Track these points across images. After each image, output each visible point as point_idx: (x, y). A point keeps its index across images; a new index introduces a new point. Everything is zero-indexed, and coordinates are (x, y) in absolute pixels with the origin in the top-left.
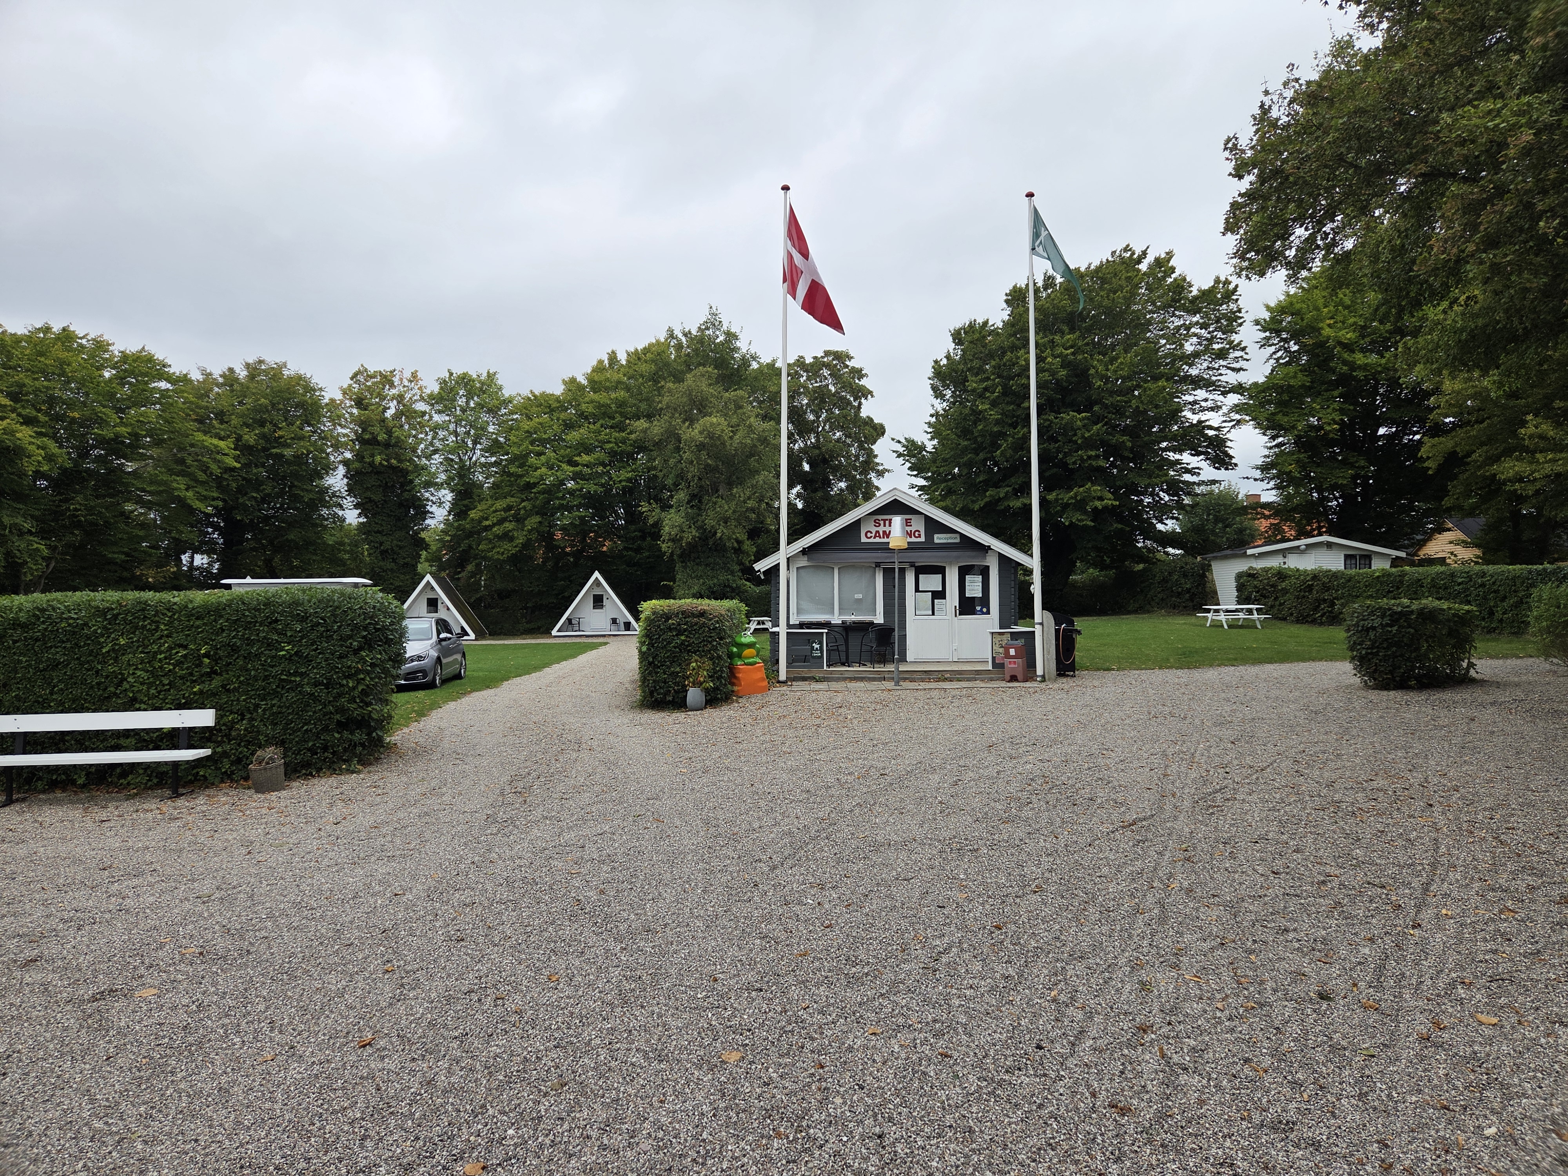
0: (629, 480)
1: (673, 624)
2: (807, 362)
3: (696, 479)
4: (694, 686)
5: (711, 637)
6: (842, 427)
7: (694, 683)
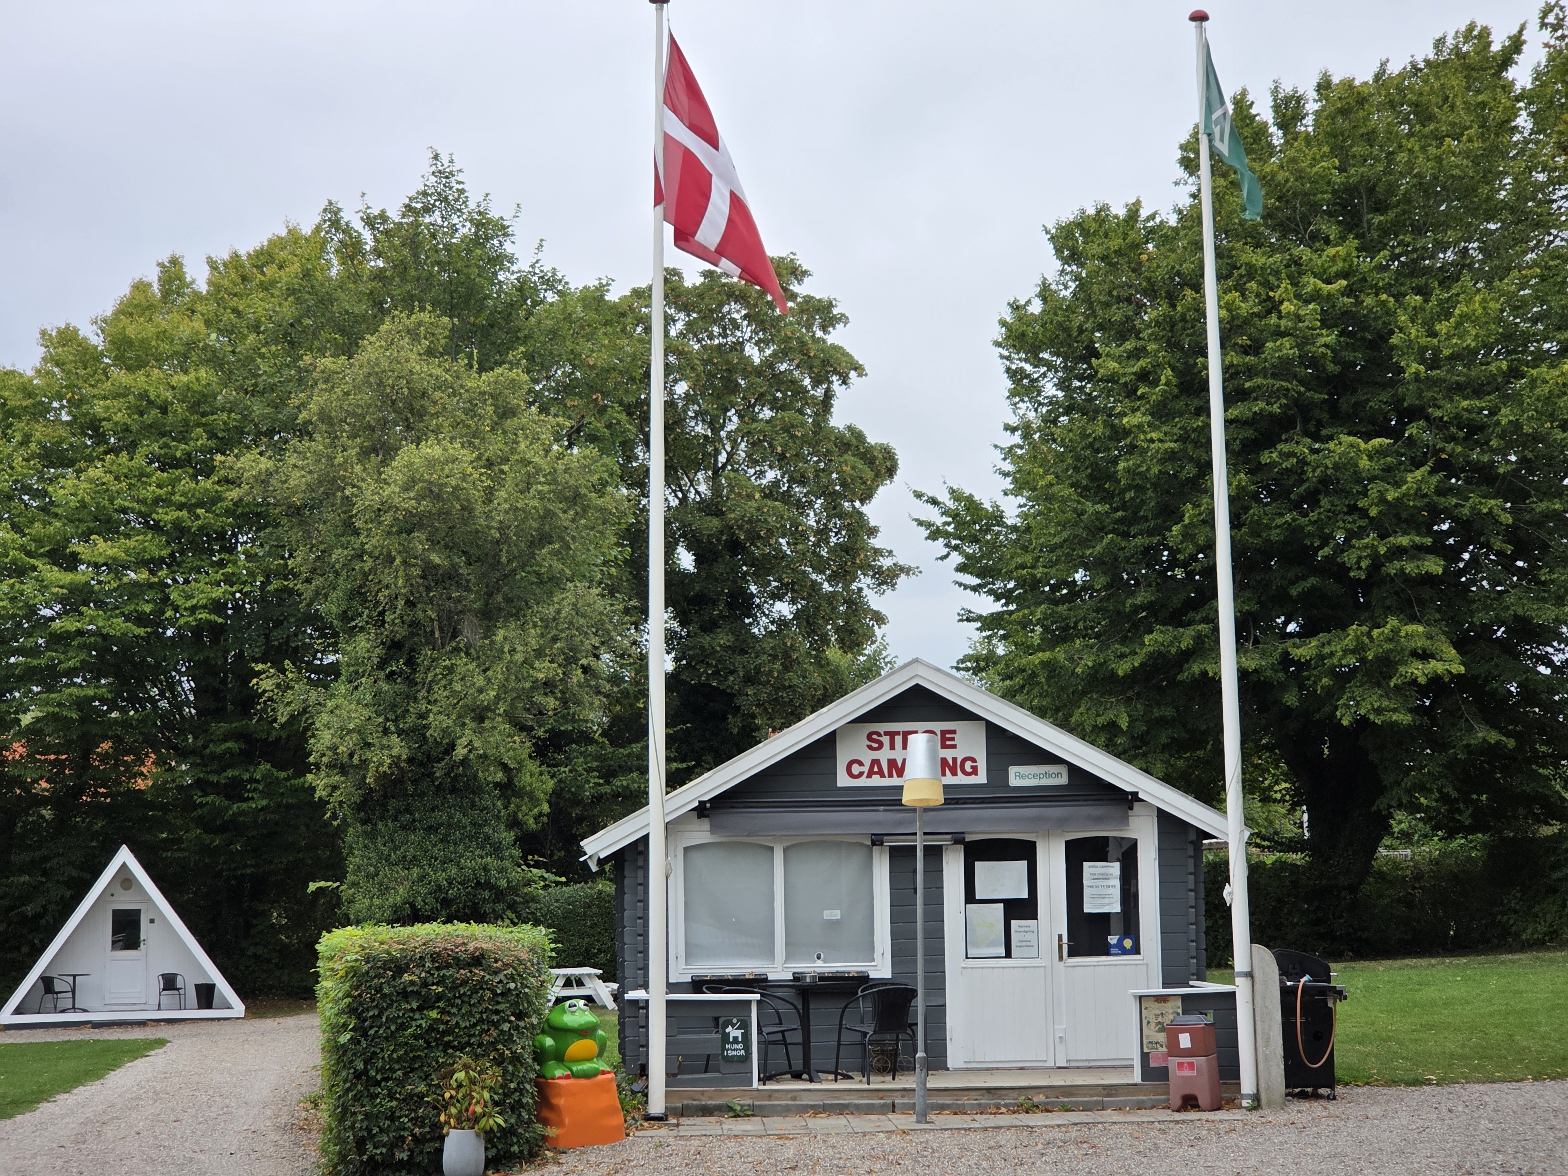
0: (218, 607)
1: (412, 983)
2: (688, 283)
3: (401, 603)
4: (459, 1126)
5: (497, 1012)
6: (782, 457)
7: (459, 1121)
